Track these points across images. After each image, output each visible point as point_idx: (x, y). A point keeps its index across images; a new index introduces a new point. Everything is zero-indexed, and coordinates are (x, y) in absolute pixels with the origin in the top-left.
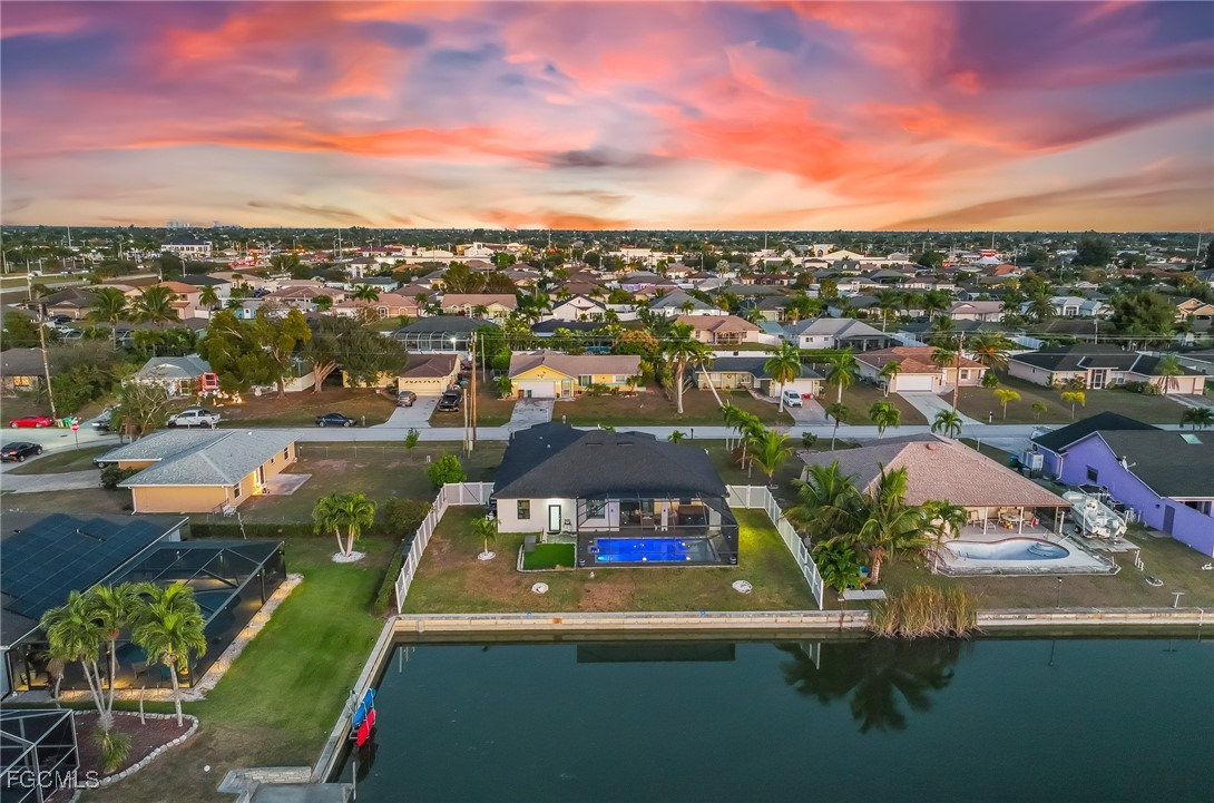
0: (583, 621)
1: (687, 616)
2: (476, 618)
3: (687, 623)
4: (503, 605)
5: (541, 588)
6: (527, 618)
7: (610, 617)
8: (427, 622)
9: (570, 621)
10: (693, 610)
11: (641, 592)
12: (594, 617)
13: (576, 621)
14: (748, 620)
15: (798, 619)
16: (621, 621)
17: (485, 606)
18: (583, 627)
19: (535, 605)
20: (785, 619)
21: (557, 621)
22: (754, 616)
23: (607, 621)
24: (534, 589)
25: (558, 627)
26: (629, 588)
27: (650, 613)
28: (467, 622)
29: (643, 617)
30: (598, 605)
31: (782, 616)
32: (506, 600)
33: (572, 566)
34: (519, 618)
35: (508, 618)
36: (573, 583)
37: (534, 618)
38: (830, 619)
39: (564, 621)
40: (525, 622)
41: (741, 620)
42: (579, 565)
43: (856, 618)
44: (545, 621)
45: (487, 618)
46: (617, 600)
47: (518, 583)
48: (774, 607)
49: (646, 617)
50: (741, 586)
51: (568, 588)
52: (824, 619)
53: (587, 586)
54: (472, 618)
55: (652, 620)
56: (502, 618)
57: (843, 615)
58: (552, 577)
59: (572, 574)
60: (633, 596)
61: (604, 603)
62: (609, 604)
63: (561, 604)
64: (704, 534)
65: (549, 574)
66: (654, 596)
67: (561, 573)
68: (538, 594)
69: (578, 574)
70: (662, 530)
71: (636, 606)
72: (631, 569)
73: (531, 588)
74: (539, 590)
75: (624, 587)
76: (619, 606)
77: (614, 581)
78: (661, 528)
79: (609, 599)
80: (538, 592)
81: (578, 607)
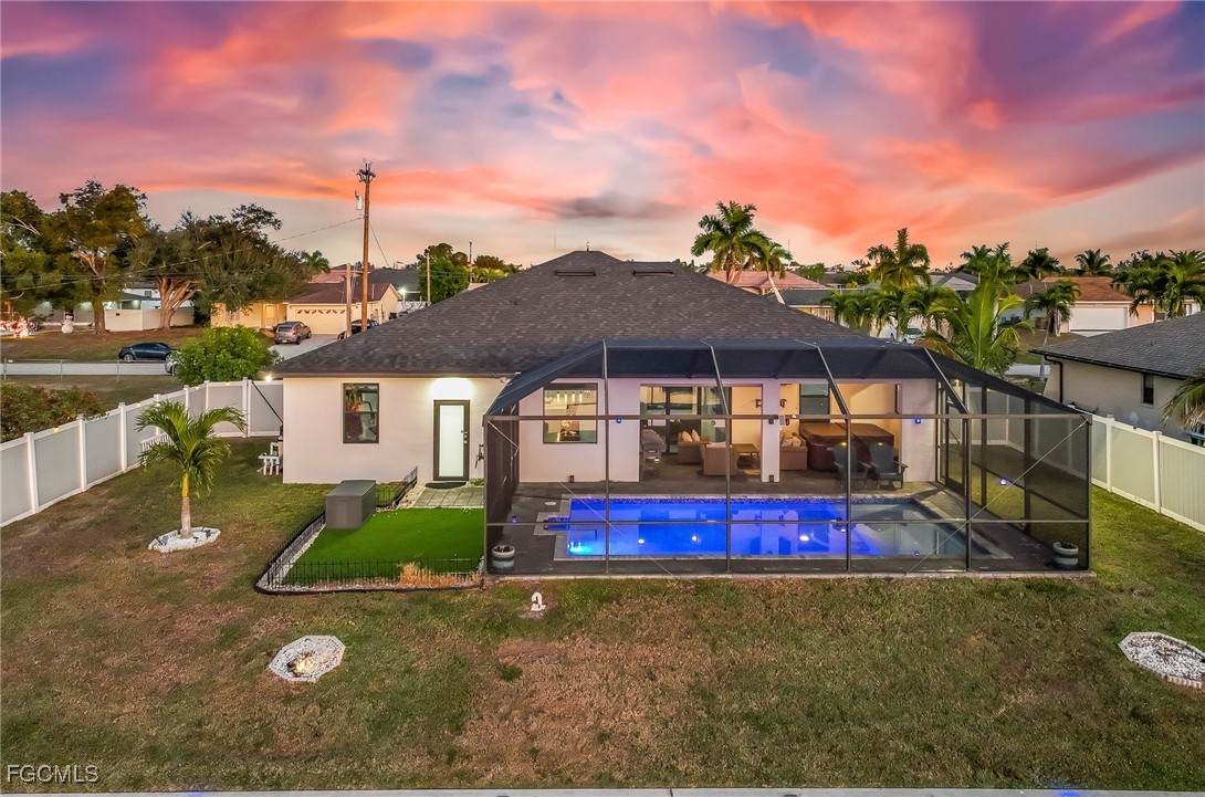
5: (314, 657)
10: (1010, 777)
24: (278, 666)
26: (685, 662)
32: (130, 715)
33: (467, 569)
36: (454, 635)
42: (492, 569)
47: (230, 637)
50: (1163, 656)
51: (423, 657)
58: (379, 613)
59: (457, 599)
60: (708, 697)
61: (576, 731)
62: (602, 737)
63: (374, 739)
64: (891, 488)
65: (370, 602)
66: (806, 702)
67: (418, 596)
68: (287, 685)
69: (486, 599)
70: (765, 479)
71: (732, 753)
72: (686, 583)
73: (271, 655)
74: (300, 667)
75: (665, 654)
76: (646, 751)
77: (626, 631)
78: (759, 477)
79: (600, 713)
80: (289, 677)
81: (452, 756)
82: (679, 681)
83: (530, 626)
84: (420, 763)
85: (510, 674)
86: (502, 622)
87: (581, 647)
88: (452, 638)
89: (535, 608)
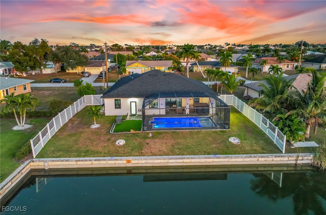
0: (144, 161)
1: (206, 158)
2: (79, 161)
3: (206, 162)
4: (97, 153)
5: (121, 142)
6: (110, 160)
7: (160, 159)
8: (50, 163)
9: (136, 162)
10: (209, 154)
11: (178, 144)
12: (150, 159)
13: (140, 162)
14: (242, 160)
15: (271, 159)
16: (166, 161)
17: (87, 153)
18: (144, 165)
19: (117, 153)
20: (263, 159)
21: (129, 162)
22: (246, 157)
23: (159, 161)
24: (117, 143)
25: (129, 165)
26: (171, 142)
27: (184, 156)
28: (75, 163)
29: (179, 159)
30: (153, 152)
31: (262, 157)
32: (100, 149)
33: (140, 130)
34: (105, 160)
35: (99, 160)
36: (139, 139)
37: (115, 160)
38: (290, 158)
39: (133, 162)
40: (109, 162)
41: (238, 160)
42: (143, 130)
43: (306, 158)
44: (121, 162)
45: (86, 161)
46: (164, 148)
47: (109, 140)
48: (256, 152)
49: (182, 159)
50: (234, 140)
51: (136, 142)
52: (286, 159)
53: (148, 141)
54: (77, 161)
55: (185, 160)
56: (96, 160)
57: (298, 156)
58: (128, 136)
59: (139, 134)
60: (173, 146)
61: (157, 150)
62: (160, 151)
63: (131, 151)
64: (207, 115)
65: (127, 135)
66: (186, 146)
67: (133, 134)
68: (119, 146)
69: (143, 134)
70: (187, 114)
71: (176, 152)
72: (172, 132)
73: (115, 142)
74: (120, 143)
75: (168, 141)
76: (165, 152)
77: (163, 138)
78: (186, 113)
79: (160, 148)
80: (119, 145)
81: (142, 153)
82: (170, 144)
83: (149, 138)
84: (138, 154)
85: (148, 144)
86: (146, 137)
87: (157, 140)
88: (139, 140)
89: (150, 135)
